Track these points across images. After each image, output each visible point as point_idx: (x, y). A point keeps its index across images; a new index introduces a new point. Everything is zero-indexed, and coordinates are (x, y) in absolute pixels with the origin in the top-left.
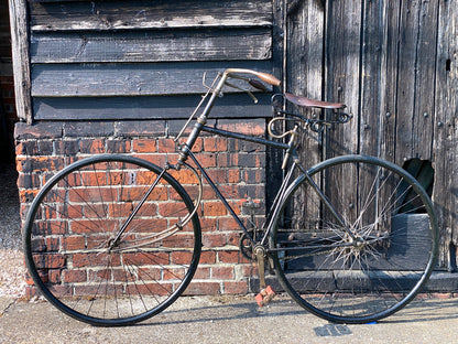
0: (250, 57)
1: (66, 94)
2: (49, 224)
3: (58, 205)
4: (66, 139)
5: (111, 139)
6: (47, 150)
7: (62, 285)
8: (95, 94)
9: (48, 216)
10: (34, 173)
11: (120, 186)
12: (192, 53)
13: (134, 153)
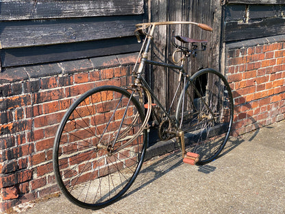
0: (133, 12)
1: (27, 45)
2: (21, 148)
3: (27, 132)
4: (31, 80)
5: (60, 76)
6: (18, 91)
7: (30, 192)
8: (47, 43)
9: (19, 142)
10: (9, 110)
12: (103, 10)
13: (75, 85)
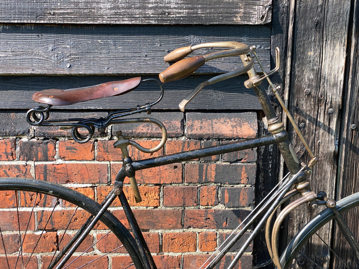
5: (25, 139)
11: (38, 209)
12: (150, 12)
13: (60, 161)
